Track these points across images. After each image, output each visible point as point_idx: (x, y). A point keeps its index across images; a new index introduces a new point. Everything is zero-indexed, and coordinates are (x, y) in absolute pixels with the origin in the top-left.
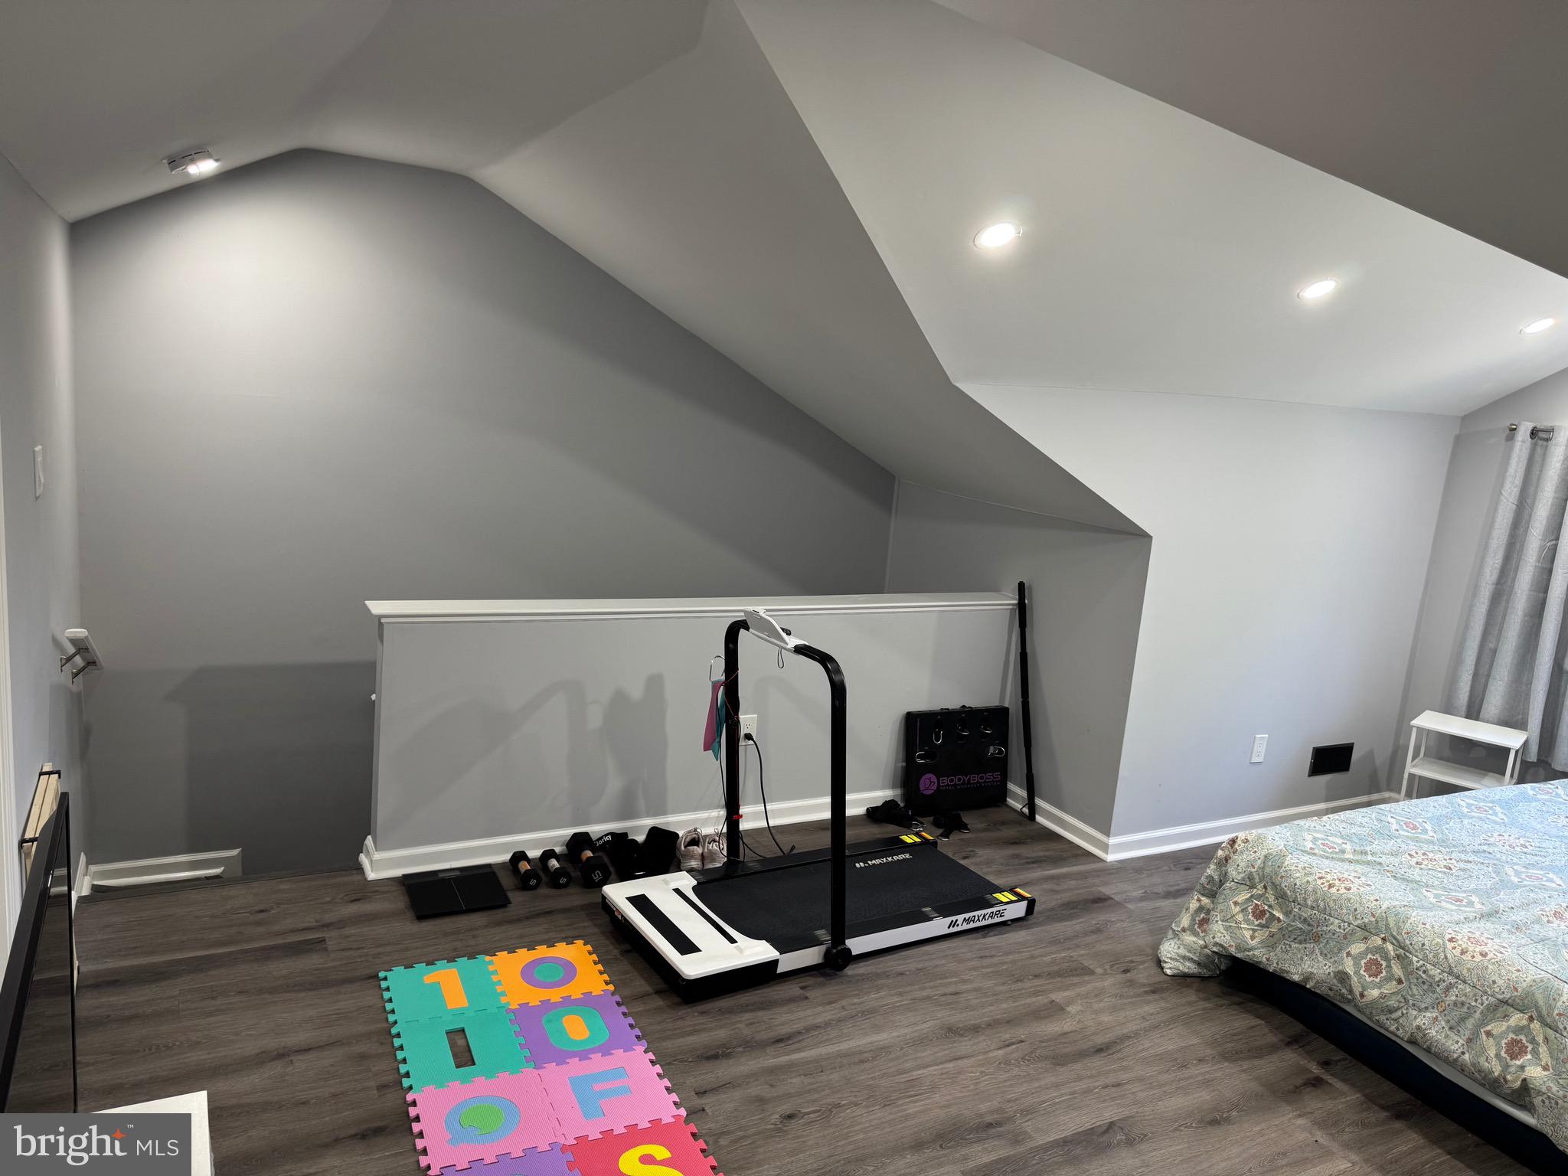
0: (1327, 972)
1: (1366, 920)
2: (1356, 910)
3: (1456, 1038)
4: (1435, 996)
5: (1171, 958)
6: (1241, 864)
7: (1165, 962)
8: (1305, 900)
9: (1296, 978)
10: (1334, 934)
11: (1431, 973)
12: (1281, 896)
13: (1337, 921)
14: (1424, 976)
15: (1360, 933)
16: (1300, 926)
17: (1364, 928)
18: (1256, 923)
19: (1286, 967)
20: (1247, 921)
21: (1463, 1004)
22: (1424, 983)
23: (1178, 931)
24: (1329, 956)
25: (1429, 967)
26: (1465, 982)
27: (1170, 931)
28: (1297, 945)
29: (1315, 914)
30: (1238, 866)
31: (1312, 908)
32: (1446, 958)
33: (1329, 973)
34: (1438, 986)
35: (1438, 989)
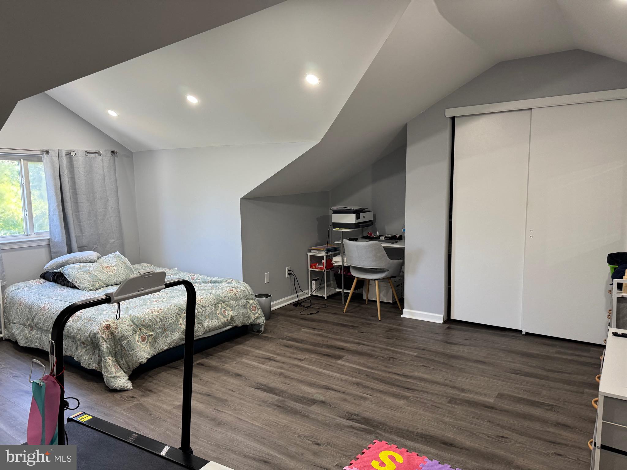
0: (179, 335)
1: (177, 312)
2: (171, 312)
3: (215, 321)
4: (204, 316)
5: (127, 384)
6: (127, 328)
7: (127, 387)
8: (156, 321)
9: (166, 348)
10: (172, 323)
11: (200, 311)
12: (147, 327)
13: (170, 319)
14: (199, 313)
15: (178, 316)
16: (159, 331)
17: (178, 314)
18: (145, 343)
19: (162, 347)
20: (144, 344)
21: (210, 312)
22: (200, 315)
23: (115, 375)
24: (175, 330)
25: (199, 310)
26: (207, 307)
27: (111, 379)
28: (161, 338)
29: (162, 323)
30: (127, 330)
31: (160, 322)
32: (200, 305)
33: (180, 334)
34: (203, 313)
35: (203, 314)
